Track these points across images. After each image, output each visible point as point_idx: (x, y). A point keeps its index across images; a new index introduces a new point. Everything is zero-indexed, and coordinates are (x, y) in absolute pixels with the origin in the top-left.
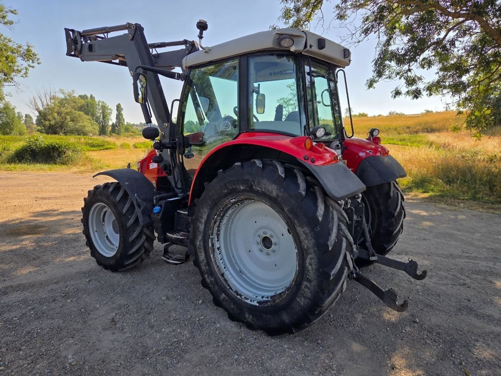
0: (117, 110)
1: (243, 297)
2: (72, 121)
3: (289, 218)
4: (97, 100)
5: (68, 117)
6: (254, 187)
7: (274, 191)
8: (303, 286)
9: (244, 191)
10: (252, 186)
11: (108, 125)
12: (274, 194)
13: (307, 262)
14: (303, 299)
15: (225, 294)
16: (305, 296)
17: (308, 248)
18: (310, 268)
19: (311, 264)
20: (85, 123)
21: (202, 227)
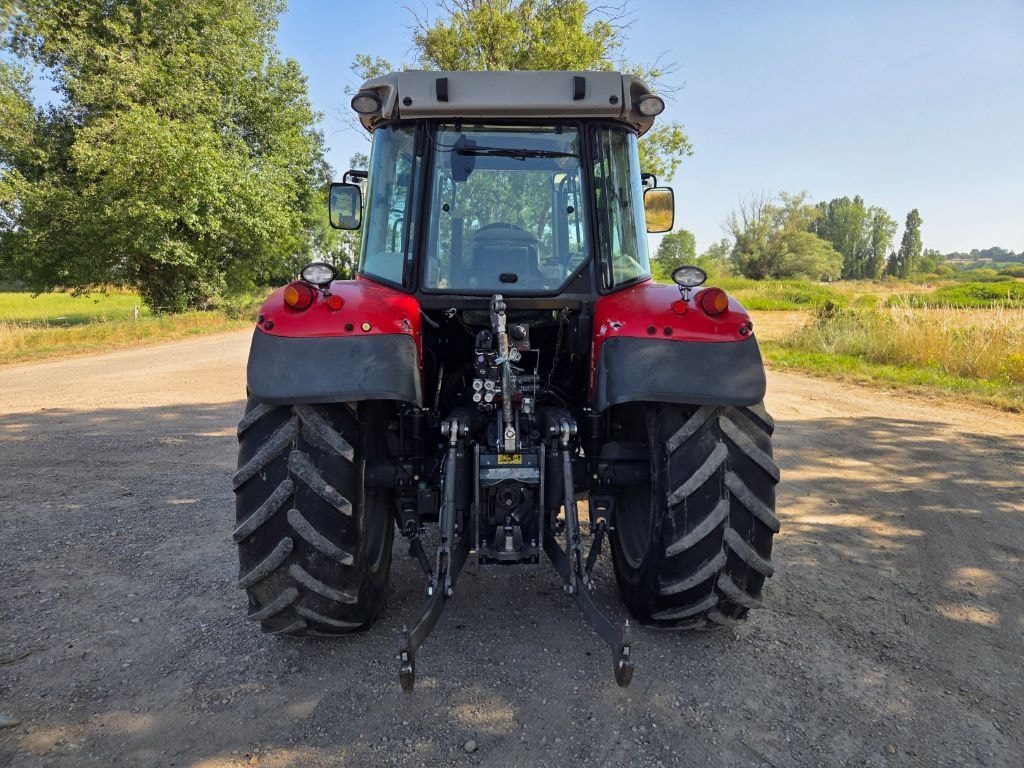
0: (908, 224)
2: (792, 250)
4: (867, 206)
5: (785, 244)
11: (881, 258)
20: (816, 256)
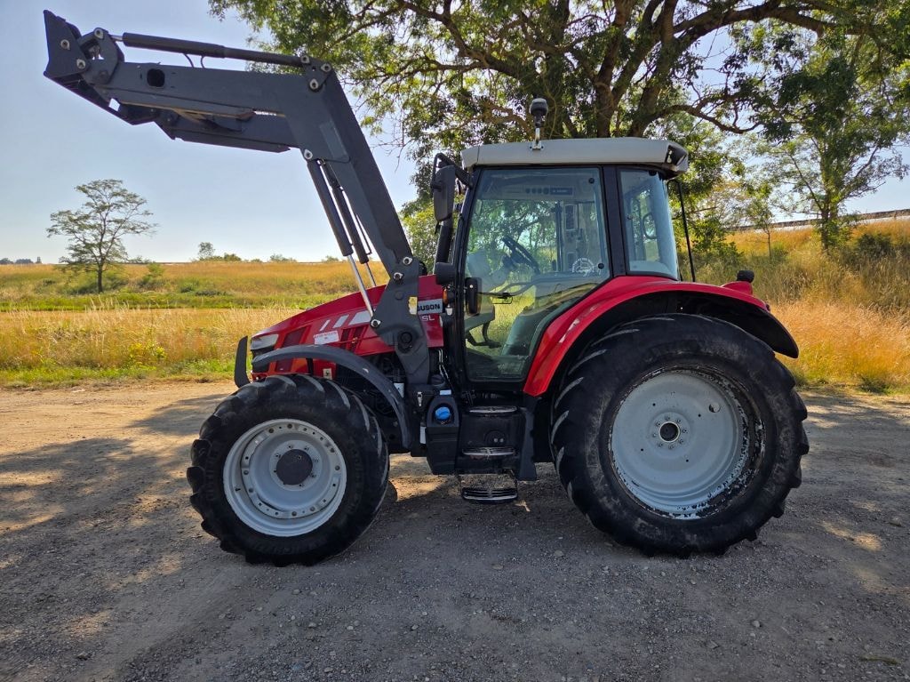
1: (671, 514)
3: (756, 386)
6: (703, 350)
7: (735, 352)
8: (774, 471)
9: (684, 356)
10: (699, 347)
12: (736, 356)
13: (781, 437)
14: (774, 488)
15: (642, 519)
16: (777, 481)
17: (784, 419)
18: (785, 444)
19: (786, 439)
21: (597, 422)
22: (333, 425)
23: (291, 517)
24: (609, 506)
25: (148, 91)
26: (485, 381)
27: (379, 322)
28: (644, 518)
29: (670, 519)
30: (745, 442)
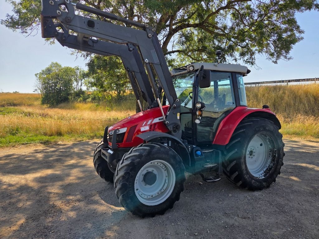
1: (259, 177)
22: (172, 161)
23: (151, 197)
24: (247, 178)
25: (87, 28)
26: (202, 141)
27: (168, 122)
28: (254, 180)
29: (259, 179)
30: (270, 154)
